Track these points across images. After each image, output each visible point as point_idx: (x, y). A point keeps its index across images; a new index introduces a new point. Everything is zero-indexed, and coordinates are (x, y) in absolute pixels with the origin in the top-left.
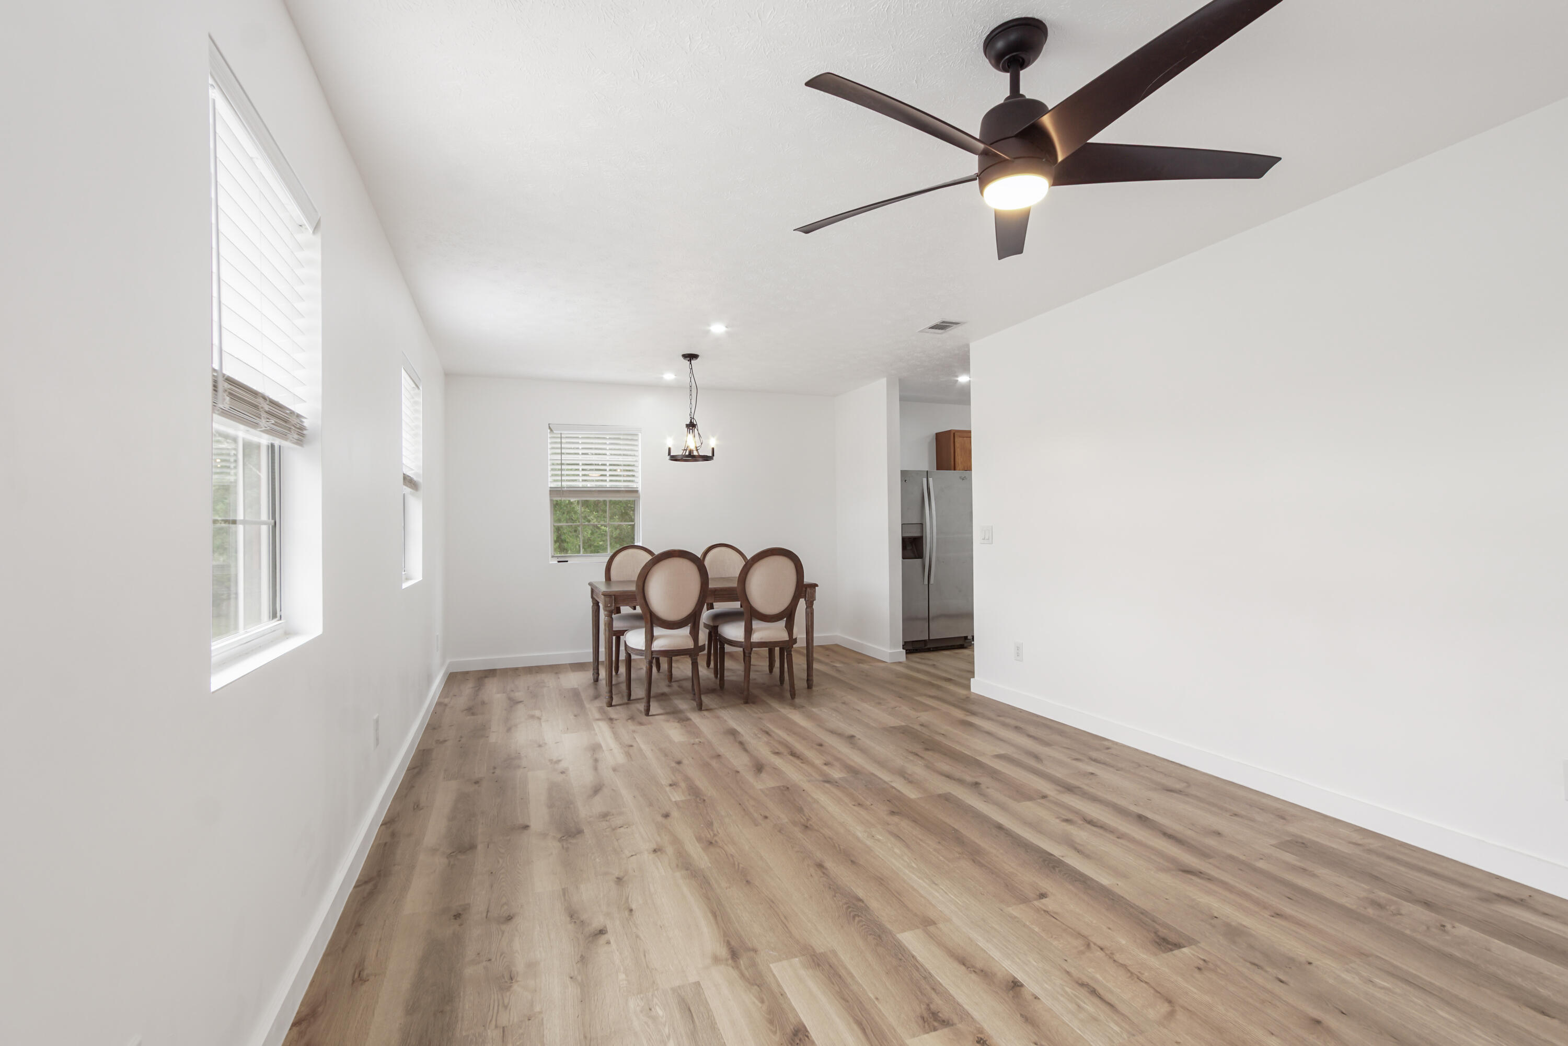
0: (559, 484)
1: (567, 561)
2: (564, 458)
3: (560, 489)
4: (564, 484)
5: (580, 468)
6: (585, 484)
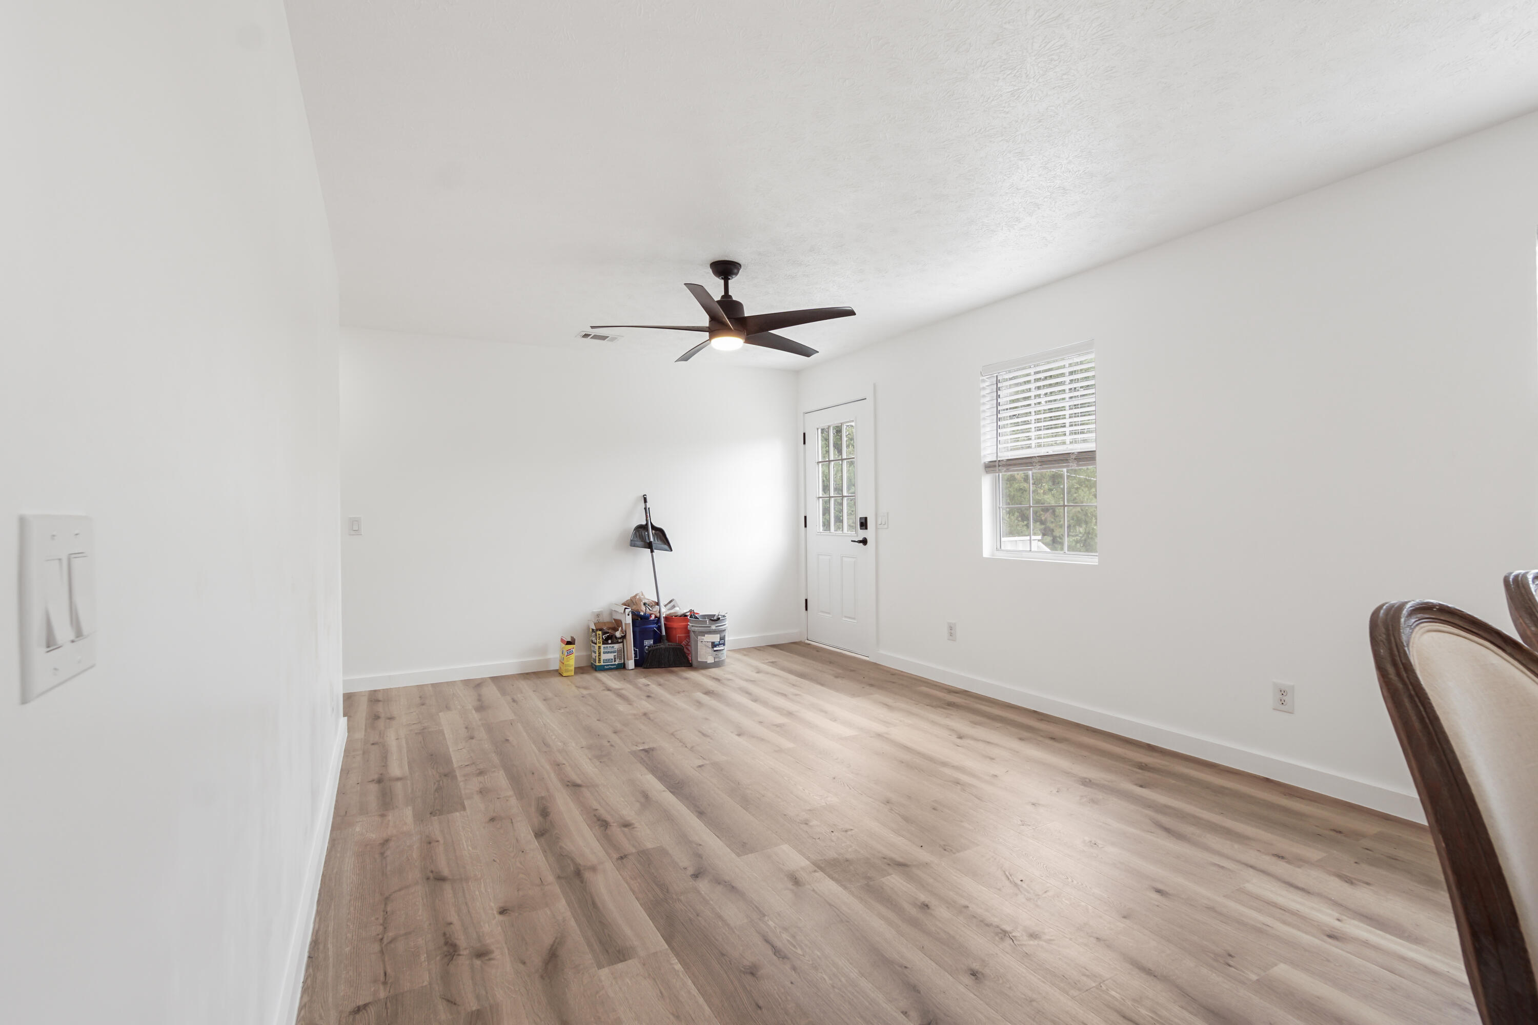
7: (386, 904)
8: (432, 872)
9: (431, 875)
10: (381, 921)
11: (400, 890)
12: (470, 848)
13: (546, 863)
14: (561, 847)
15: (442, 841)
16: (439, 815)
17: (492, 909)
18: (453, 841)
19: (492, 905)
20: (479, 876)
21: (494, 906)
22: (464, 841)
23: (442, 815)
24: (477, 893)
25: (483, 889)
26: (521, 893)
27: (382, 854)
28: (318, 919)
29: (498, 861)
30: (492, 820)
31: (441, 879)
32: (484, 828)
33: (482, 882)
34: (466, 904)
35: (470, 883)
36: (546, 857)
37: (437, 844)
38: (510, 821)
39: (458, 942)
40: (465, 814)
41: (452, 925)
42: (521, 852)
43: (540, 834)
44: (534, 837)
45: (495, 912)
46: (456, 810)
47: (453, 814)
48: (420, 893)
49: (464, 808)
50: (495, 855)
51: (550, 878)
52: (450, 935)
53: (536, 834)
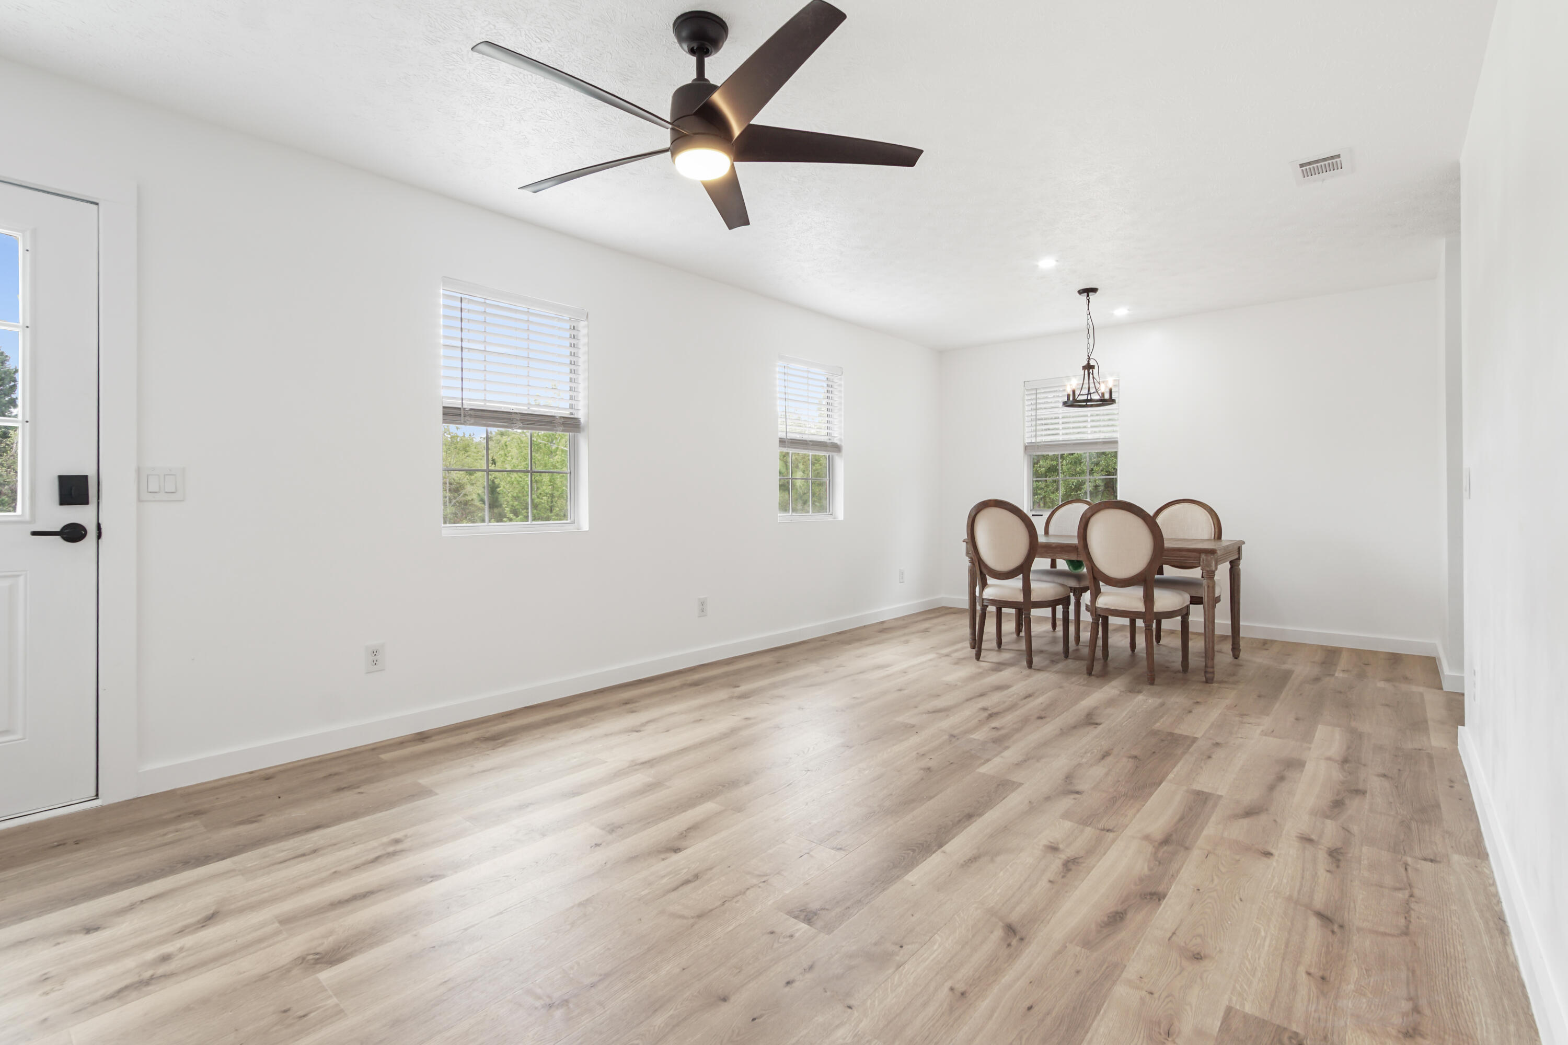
0: (1034, 440)
1: (1042, 515)
2: (1040, 414)
3: (1034, 444)
4: (1039, 439)
5: (1061, 421)
6: (1066, 437)
7: (1407, 927)
8: (1333, 932)
9: (1336, 928)
10: (1412, 912)
11: (1385, 934)
12: (1263, 934)
13: (1185, 866)
14: (1151, 869)
15: (1302, 970)
16: (1285, 1029)
17: (1277, 860)
18: (1283, 959)
19: (1275, 864)
20: (1271, 895)
21: (1273, 862)
22: (1266, 948)
23: (1279, 1026)
24: (1285, 881)
25: (1276, 880)
26: (1238, 857)
27: (1416, 1010)
28: (1512, 958)
29: (1237, 898)
30: (1198, 957)
31: (1324, 918)
32: (1221, 951)
33: (1272, 887)
34: (1303, 878)
35: (1288, 893)
36: (1178, 872)
37: (1312, 971)
38: (1174, 938)
39: (1326, 856)
40: (1234, 998)
41: (1328, 869)
42: (1201, 891)
43: (1157, 897)
44: (1166, 899)
45: (1276, 857)
46: (1246, 1017)
47: (1257, 1014)
48: (1357, 915)
49: (1229, 1010)
50: (1236, 906)
51: (1196, 854)
52: (1332, 864)
53: (1159, 900)
